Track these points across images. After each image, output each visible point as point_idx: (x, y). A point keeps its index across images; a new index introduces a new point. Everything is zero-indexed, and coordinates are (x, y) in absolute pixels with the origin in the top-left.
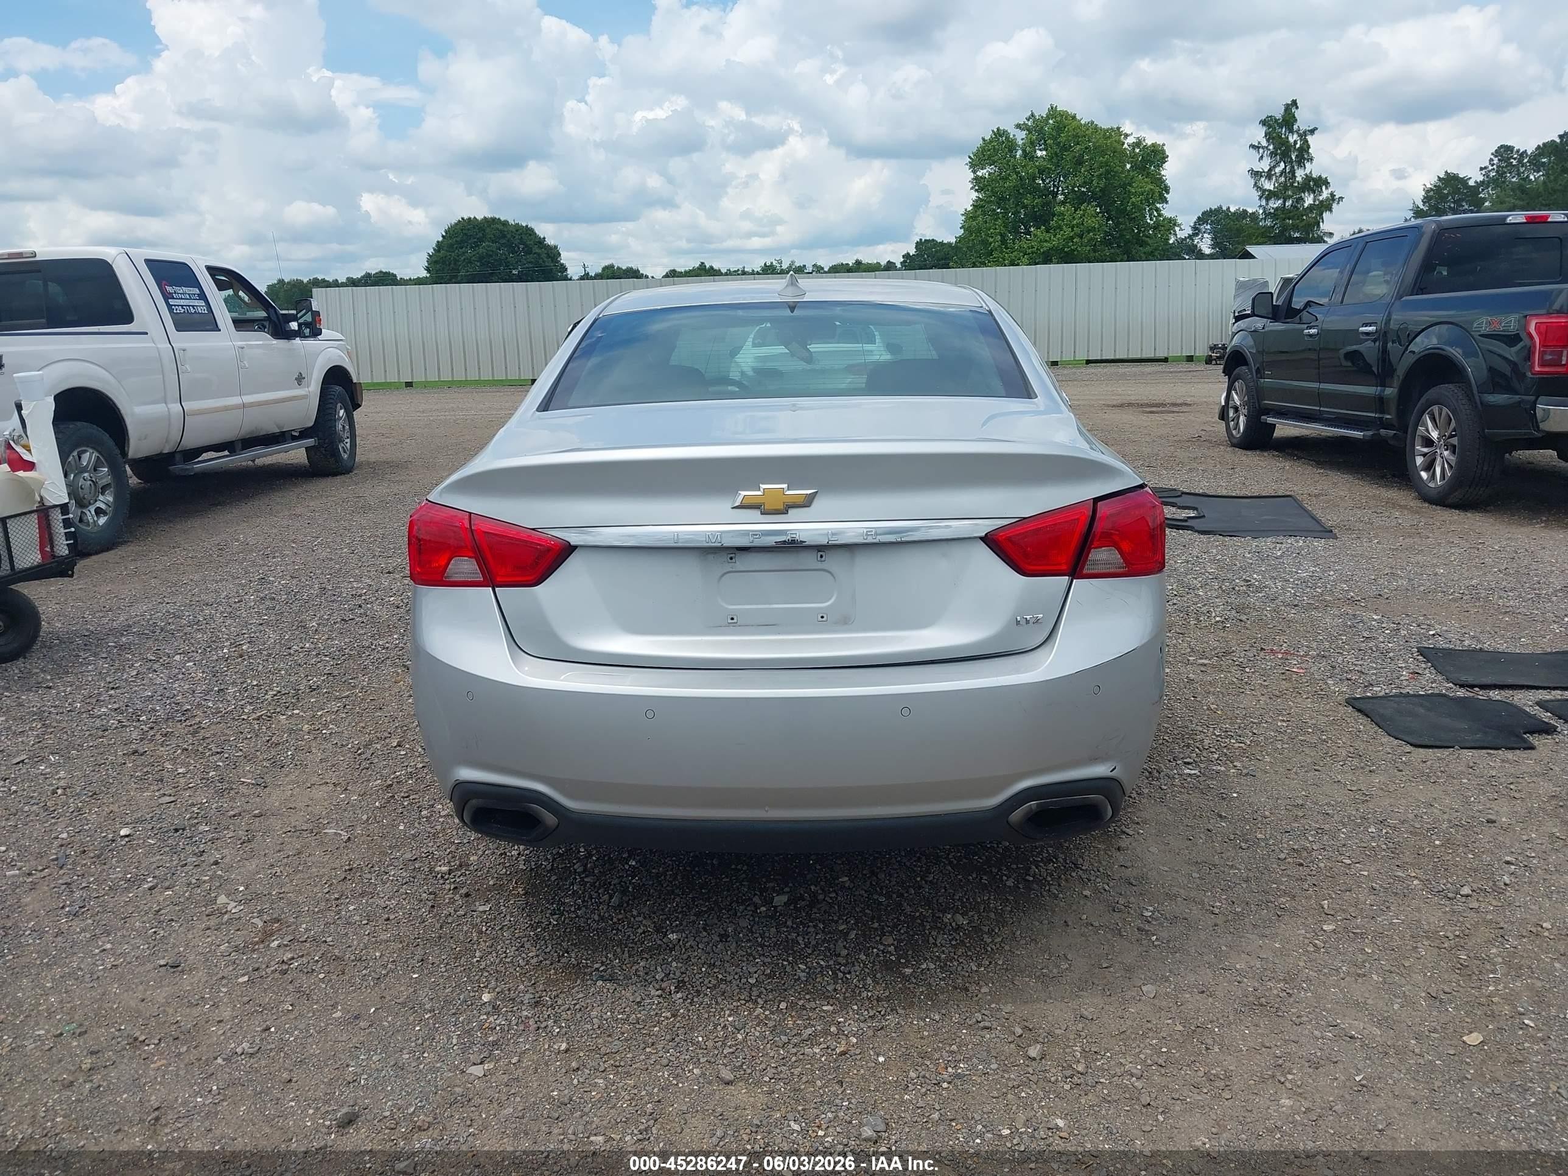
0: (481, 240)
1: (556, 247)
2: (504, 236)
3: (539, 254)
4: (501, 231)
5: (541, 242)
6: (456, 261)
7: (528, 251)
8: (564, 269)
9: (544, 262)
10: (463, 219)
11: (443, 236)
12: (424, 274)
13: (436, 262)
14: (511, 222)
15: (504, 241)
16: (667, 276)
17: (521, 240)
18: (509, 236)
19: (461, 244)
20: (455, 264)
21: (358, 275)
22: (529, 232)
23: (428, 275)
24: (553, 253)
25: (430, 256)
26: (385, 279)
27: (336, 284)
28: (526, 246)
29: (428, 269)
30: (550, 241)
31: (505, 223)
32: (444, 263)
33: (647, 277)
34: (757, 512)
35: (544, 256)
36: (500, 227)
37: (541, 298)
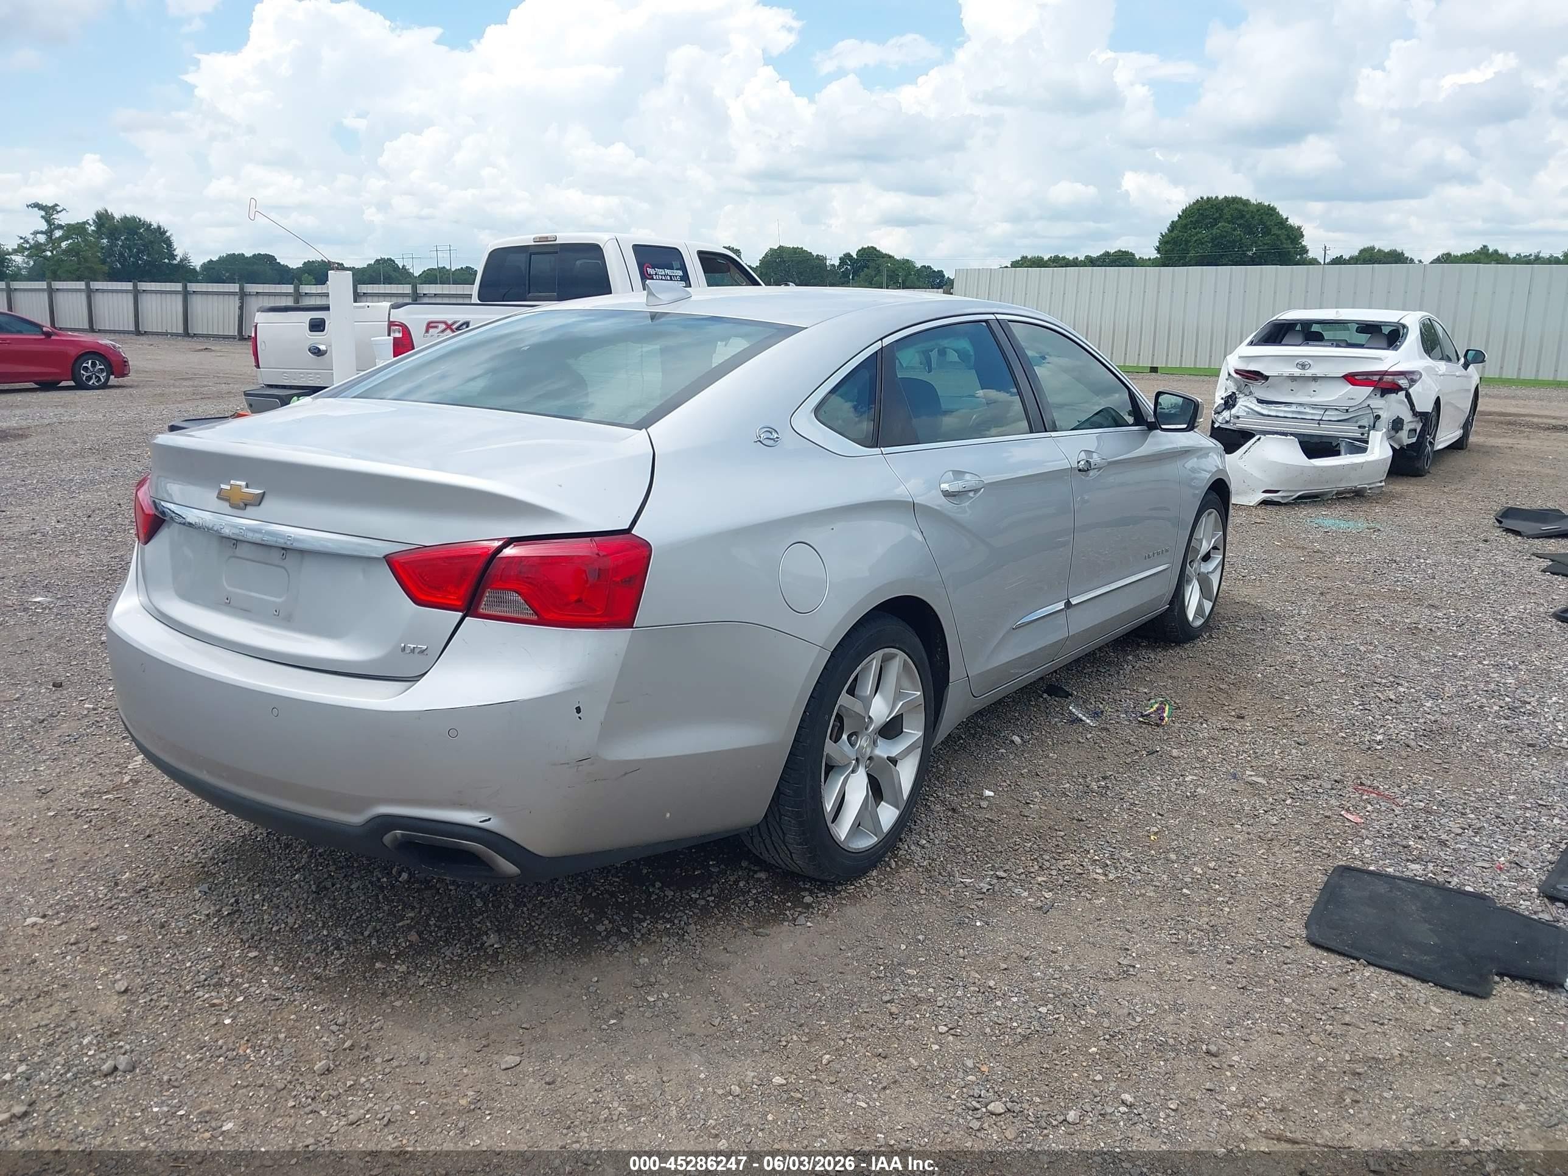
0: (1216, 221)
1: (1299, 228)
2: (1242, 217)
3: (1278, 236)
4: (1240, 211)
5: (1282, 223)
6: (1187, 242)
7: (1267, 231)
8: (1305, 250)
9: (1282, 244)
10: (1202, 198)
11: (1179, 216)
12: (1154, 255)
13: (1167, 243)
14: (1253, 201)
15: (1242, 222)
16: (1438, 261)
17: (1261, 222)
18: (1248, 216)
19: (1196, 224)
20: (1186, 244)
21: (1095, 253)
22: (1271, 211)
23: (1159, 256)
24: (1295, 235)
25: (1163, 236)
26: (1123, 259)
27: (1075, 263)
28: (1266, 227)
29: (1158, 250)
30: (1293, 221)
31: (1246, 203)
32: (1175, 243)
33: (1412, 261)
34: (227, 504)
35: (1283, 237)
36: (1241, 207)
37: (1216, 284)
